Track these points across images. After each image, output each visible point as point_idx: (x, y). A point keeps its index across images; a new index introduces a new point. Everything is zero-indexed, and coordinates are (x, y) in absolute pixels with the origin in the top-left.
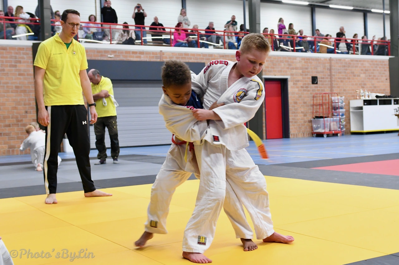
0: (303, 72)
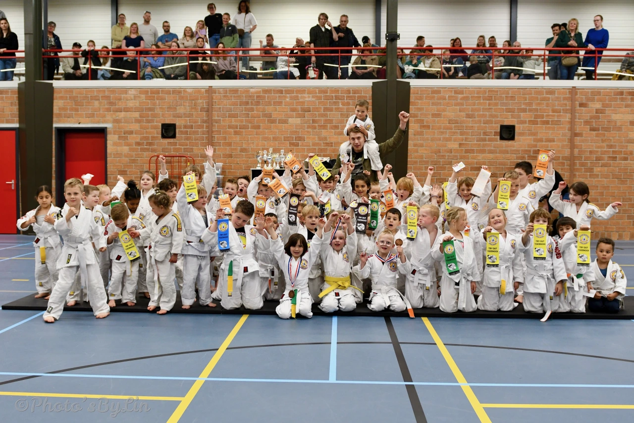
0: (141, 116)
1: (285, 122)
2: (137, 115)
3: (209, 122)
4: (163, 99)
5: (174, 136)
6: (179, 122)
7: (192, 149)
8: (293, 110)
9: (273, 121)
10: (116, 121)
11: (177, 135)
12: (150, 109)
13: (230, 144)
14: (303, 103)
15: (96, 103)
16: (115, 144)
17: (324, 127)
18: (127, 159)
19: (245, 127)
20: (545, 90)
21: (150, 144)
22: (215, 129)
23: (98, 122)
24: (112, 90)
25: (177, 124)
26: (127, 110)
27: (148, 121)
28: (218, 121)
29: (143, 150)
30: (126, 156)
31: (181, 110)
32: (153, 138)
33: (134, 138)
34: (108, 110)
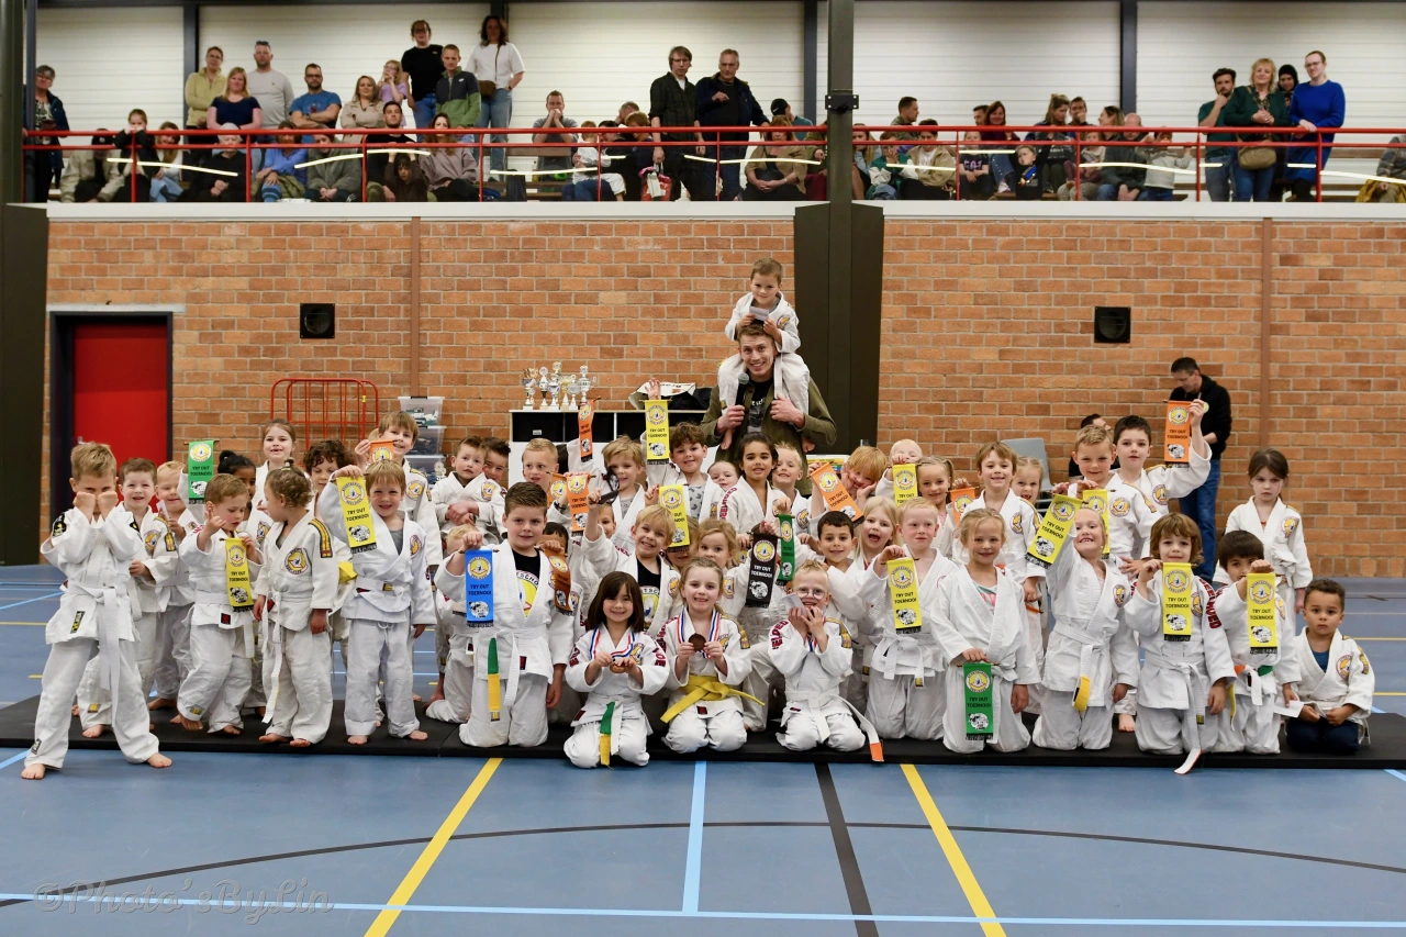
0: (252, 287)
1: (591, 300)
2: (243, 283)
3: (413, 300)
4: (304, 246)
5: (330, 334)
6: (341, 301)
7: (373, 363)
8: (608, 272)
9: (563, 299)
10: (194, 298)
11: (337, 331)
12: (274, 271)
13: (461, 352)
14: (633, 256)
15: (148, 256)
16: (191, 352)
17: (682, 312)
18: (220, 387)
19: (497, 312)
20: (1199, 226)
21: (274, 352)
22: (427, 316)
23: (154, 301)
24: (186, 226)
25: (337, 305)
26: (220, 272)
27: (270, 299)
28: (432, 299)
29: (255, 365)
30: (216, 380)
31: (347, 273)
32: (281, 337)
33: (235, 338)
34: (177, 272)
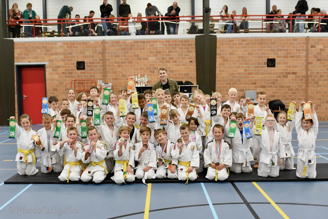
0: (64, 58)
1: (147, 59)
2: (62, 57)
3: (104, 60)
4: (77, 47)
5: (84, 69)
6: (86, 60)
7: (95, 75)
8: (151, 52)
9: (140, 59)
10: (51, 61)
11: (86, 68)
12: (70, 53)
13: (116, 72)
14: (157, 48)
15: (39, 51)
17: (169, 62)
18: (58, 82)
19: (124, 62)
20: (292, 39)
21: (71, 73)
22: (107, 64)
23: (41, 61)
24: (48, 43)
25: (85, 62)
26: (56, 54)
27: (69, 60)
28: (108, 60)
29: (66, 77)
30: (57, 80)
31: (87, 54)
32: (72, 70)
33: (61, 70)
34: (46, 54)
